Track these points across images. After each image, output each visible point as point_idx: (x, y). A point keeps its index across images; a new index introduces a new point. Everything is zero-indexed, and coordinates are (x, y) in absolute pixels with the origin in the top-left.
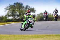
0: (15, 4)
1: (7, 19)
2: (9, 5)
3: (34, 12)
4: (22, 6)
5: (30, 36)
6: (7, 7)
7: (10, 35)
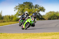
0: (24, 3)
1: (17, 18)
2: (19, 4)
3: (44, 11)
4: (32, 5)
5: (40, 34)
6: (17, 6)
7: (20, 34)
